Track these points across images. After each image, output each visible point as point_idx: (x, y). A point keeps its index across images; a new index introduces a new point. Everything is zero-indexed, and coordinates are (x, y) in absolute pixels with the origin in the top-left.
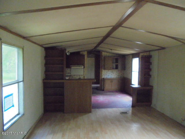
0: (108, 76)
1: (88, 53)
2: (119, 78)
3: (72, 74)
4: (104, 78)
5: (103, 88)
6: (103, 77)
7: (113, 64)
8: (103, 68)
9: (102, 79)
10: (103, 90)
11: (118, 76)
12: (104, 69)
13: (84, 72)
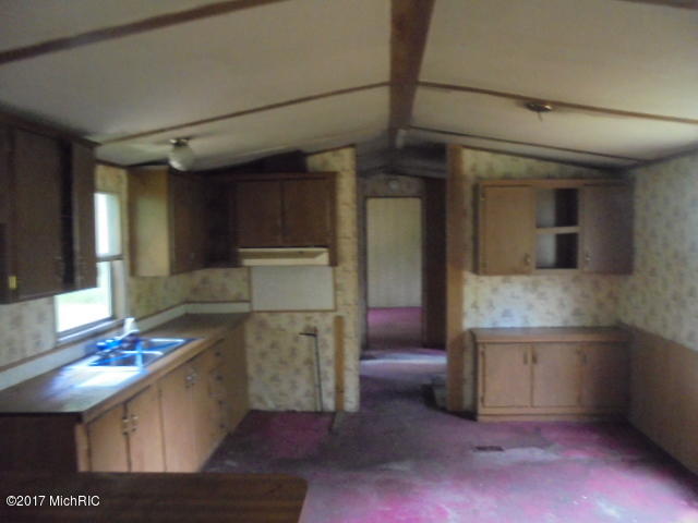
0: (506, 314)
2: (583, 329)
3: (257, 306)
4: (473, 334)
5: (467, 402)
6: (468, 324)
7: (542, 231)
8: (468, 258)
9: (461, 337)
10: (471, 415)
11: (577, 313)
12: (475, 270)
13: (336, 287)
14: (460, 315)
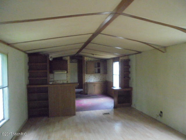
0: (91, 80)
1: (70, 58)
2: (101, 82)
3: (55, 79)
5: (86, 92)
6: (86, 81)
7: (96, 68)
8: (86, 72)
9: (85, 83)
10: (87, 94)
11: (101, 79)
12: (87, 74)
13: (67, 77)
14: (85, 80)
